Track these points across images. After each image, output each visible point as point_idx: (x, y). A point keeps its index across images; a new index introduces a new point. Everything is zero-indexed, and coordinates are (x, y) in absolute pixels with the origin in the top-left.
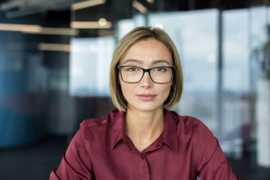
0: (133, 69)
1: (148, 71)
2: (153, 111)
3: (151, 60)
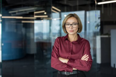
0: (68, 24)
1: (72, 25)
2: (74, 34)
3: (72, 22)
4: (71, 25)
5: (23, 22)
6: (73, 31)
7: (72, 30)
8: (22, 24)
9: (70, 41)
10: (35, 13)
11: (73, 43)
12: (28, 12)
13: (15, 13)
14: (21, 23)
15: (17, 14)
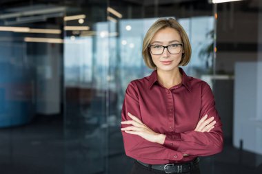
0: (158, 46)
1: (167, 47)
3: (168, 41)
4: (164, 47)
5: (28, 39)
6: (171, 62)
7: (167, 60)
8: (24, 46)
9: (164, 88)
10: (67, 19)
11: (172, 90)
12: (44, 18)
13: (14, 19)
14: (22, 42)
15: (19, 21)
